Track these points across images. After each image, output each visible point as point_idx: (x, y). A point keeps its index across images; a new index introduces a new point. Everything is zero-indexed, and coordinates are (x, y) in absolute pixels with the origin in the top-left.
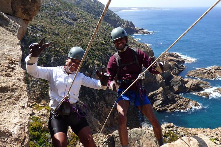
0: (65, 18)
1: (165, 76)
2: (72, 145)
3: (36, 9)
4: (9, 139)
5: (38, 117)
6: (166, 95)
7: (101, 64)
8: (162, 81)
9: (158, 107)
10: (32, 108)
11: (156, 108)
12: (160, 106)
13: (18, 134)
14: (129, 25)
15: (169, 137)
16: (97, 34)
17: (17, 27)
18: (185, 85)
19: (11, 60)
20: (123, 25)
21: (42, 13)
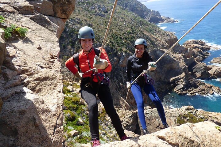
0: (98, 11)
1: (188, 62)
2: (102, 117)
3: (71, 9)
4: (50, 114)
5: (76, 93)
6: (188, 80)
7: (128, 51)
8: (185, 67)
9: (180, 90)
10: (72, 87)
11: (177, 91)
12: (181, 90)
13: (55, 111)
14: (155, 14)
15: (188, 118)
16: (125, 24)
17: (56, 28)
18: (209, 72)
19: (52, 56)
20: (150, 14)
21: (79, 8)
